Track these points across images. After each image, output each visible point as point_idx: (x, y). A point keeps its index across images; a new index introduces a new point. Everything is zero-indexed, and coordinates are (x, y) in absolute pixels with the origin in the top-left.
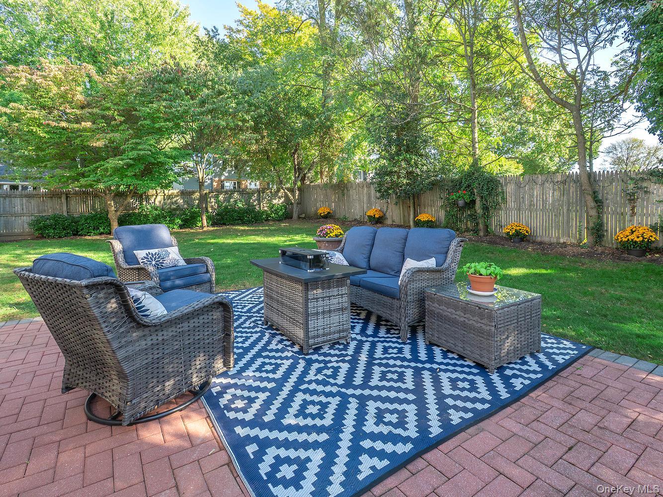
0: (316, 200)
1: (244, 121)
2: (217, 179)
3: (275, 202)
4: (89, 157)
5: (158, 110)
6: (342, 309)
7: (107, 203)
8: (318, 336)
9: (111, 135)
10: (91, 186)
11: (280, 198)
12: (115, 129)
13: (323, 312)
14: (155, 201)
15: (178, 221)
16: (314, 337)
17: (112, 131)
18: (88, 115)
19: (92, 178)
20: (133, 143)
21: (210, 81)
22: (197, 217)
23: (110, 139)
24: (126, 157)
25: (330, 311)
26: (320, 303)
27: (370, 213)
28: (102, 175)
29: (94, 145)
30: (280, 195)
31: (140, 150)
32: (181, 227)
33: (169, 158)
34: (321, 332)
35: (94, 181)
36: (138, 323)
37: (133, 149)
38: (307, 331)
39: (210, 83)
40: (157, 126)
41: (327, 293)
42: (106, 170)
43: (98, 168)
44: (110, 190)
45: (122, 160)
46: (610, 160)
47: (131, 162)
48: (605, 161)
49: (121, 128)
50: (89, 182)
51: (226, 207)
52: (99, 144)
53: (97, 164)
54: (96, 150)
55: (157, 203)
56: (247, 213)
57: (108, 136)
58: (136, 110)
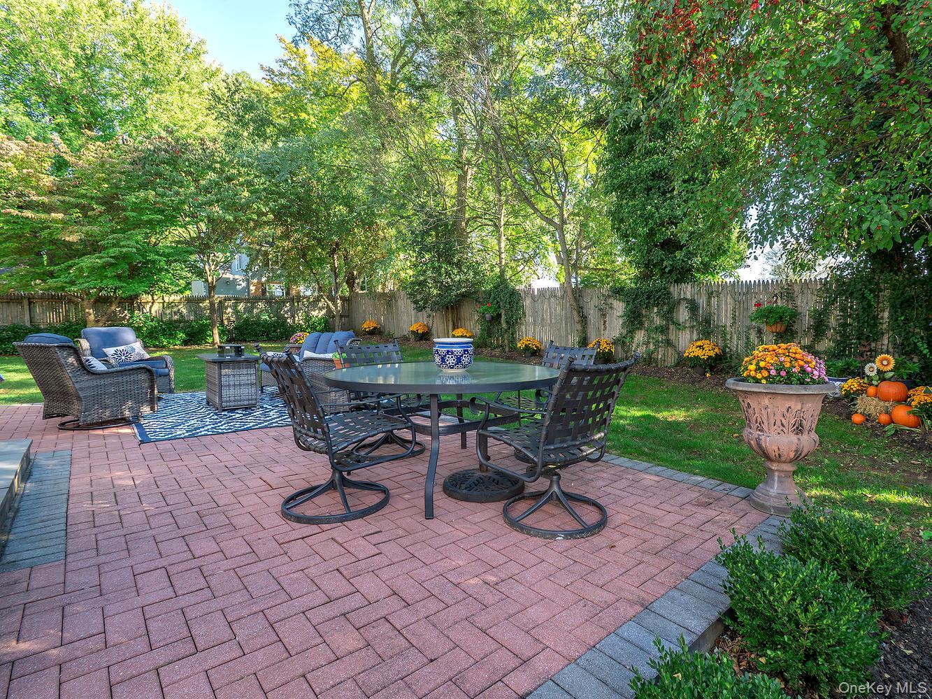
0: (364, 311)
1: (261, 214)
2: (255, 281)
3: (315, 313)
4: (59, 252)
5: (146, 200)
6: (252, 384)
7: (84, 311)
8: (230, 401)
9: (88, 228)
10: (63, 289)
11: (321, 309)
12: (92, 221)
13: (234, 385)
14: (150, 310)
15: (181, 335)
16: (227, 402)
17: (90, 223)
18: (58, 203)
19: (62, 278)
20: (114, 238)
21: (218, 162)
22: (206, 331)
23: (87, 233)
24: (105, 255)
25: (240, 385)
26: (231, 378)
27: (414, 328)
28: (76, 276)
29: (67, 239)
30: (320, 305)
31: (124, 246)
32: (185, 343)
33: (161, 256)
34: (232, 398)
35: (66, 282)
36: (89, 372)
37: (114, 245)
38: (221, 397)
39: (218, 166)
40: (145, 218)
41: (237, 372)
42: (81, 270)
43: (71, 267)
44: (88, 294)
45: (101, 258)
46: (770, 269)
47: (112, 261)
48: (764, 270)
49: (101, 219)
50: (60, 284)
51: (247, 320)
52: (72, 238)
53: (70, 262)
54: (69, 245)
55: (153, 312)
56: (274, 326)
57: (84, 229)
58: (119, 199)
